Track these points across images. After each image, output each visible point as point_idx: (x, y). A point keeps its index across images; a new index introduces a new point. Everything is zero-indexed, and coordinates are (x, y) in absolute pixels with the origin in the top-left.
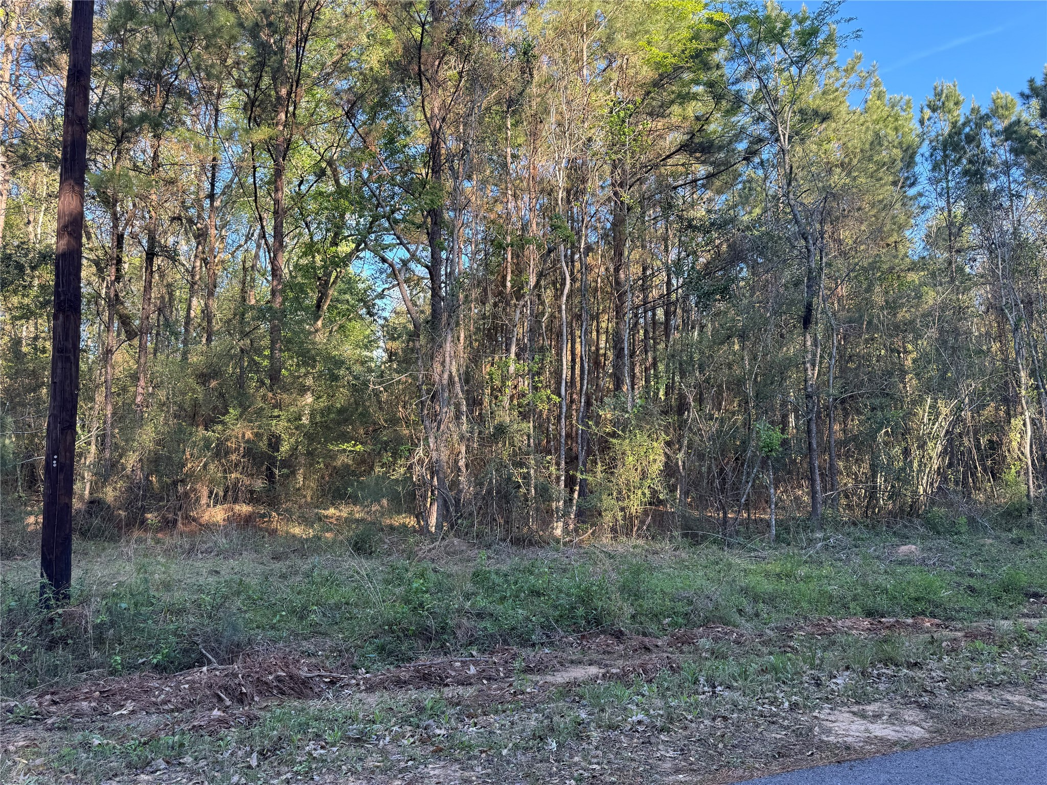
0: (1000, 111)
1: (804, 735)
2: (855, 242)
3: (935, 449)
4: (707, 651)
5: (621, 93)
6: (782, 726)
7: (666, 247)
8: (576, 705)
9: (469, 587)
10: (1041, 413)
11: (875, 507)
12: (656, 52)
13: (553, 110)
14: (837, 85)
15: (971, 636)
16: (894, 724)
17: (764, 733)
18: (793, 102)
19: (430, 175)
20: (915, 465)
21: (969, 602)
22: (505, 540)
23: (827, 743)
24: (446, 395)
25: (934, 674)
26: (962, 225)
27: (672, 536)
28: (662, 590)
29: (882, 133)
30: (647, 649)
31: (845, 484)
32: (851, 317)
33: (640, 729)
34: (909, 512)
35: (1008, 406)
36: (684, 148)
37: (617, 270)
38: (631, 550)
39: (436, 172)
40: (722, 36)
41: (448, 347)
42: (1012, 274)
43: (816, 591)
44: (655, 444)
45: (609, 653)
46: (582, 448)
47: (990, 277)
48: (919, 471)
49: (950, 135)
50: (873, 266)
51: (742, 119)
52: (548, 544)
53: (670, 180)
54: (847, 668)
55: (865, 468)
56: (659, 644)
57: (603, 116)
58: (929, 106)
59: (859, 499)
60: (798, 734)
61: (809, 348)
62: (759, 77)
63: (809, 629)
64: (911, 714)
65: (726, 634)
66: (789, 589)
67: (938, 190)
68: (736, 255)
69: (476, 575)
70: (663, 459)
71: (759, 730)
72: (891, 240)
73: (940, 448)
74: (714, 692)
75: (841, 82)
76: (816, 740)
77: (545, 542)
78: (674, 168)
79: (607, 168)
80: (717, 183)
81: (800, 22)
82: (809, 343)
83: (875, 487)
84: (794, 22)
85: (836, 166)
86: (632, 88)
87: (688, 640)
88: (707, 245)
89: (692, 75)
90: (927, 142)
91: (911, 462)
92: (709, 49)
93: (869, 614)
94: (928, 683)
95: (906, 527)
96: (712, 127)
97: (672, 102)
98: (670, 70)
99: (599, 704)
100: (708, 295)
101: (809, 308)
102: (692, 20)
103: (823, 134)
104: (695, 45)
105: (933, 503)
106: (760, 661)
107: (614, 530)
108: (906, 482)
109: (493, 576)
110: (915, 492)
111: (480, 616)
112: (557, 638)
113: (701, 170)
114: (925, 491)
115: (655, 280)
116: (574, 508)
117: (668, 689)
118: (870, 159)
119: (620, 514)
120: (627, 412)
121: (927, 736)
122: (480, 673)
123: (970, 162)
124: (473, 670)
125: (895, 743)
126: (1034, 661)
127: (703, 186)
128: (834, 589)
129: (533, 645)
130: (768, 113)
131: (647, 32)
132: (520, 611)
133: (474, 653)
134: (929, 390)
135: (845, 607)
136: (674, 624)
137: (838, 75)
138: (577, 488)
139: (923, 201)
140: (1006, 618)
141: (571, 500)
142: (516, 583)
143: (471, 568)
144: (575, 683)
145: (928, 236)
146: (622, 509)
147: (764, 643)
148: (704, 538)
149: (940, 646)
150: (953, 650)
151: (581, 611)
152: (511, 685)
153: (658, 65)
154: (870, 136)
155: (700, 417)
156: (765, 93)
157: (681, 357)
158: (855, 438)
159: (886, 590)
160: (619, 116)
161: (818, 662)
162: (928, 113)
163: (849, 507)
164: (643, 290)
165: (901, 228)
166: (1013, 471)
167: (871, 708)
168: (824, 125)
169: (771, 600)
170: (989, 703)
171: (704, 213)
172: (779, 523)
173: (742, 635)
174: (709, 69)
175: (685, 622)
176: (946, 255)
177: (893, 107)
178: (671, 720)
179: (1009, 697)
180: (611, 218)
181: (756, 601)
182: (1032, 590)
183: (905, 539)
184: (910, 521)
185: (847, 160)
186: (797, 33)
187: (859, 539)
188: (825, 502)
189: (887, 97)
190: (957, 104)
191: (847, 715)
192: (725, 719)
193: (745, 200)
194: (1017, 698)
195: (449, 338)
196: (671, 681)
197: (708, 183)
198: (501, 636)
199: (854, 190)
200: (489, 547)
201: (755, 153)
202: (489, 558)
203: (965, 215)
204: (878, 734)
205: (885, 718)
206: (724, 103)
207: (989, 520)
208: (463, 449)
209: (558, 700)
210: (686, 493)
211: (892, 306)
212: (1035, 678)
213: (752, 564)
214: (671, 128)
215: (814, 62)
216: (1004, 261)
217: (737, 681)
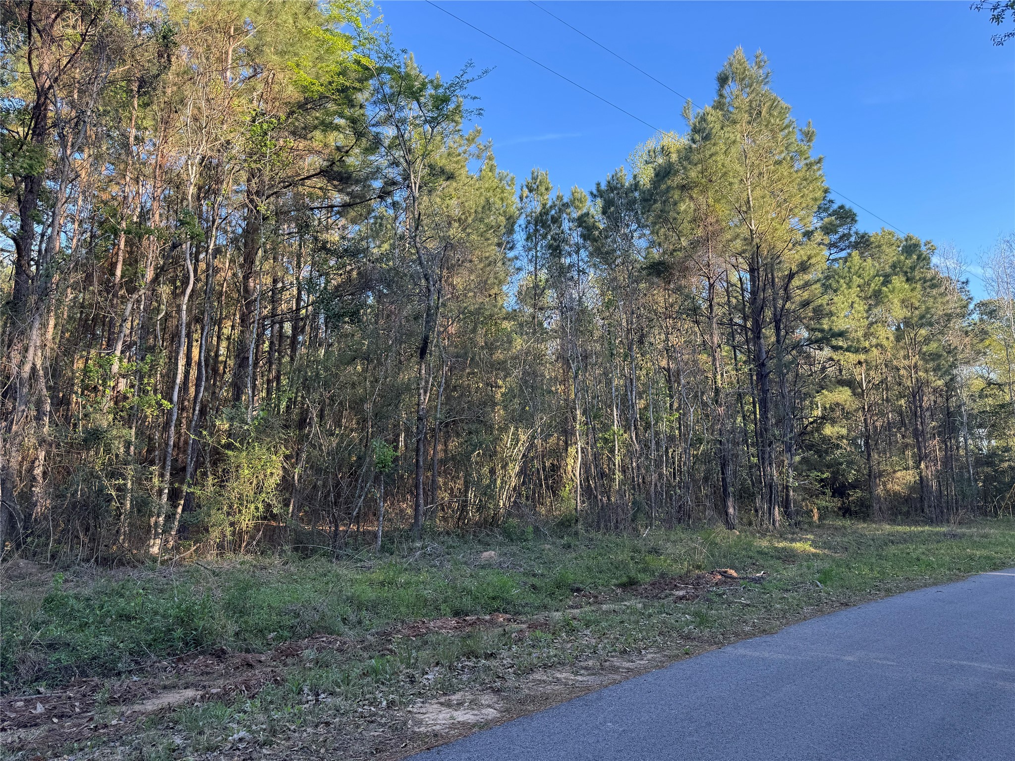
0: (577, 203)
1: (398, 729)
2: (465, 289)
3: (514, 469)
4: (311, 661)
5: (265, 105)
6: (380, 724)
7: (299, 264)
8: (170, 731)
9: (39, 615)
10: (587, 443)
11: (465, 518)
12: (305, 77)
13: (190, 104)
14: (461, 150)
15: (533, 627)
16: (473, 709)
17: (364, 732)
18: (424, 156)
19: (29, 137)
20: (499, 482)
21: (531, 598)
22: (88, 561)
23: (420, 733)
24: (25, 390)
25: (505, 662)
26: (544, 289)
27: (283, 551)
28: (269, 605)
29: (491, 200)
30: (250, 665)
31: (443, 499)
32: (457, 353)
33: (241, 746)
34: (490, 523)
35: (566, 436)
36: (322, 173)
37: (246, 278)
38: (239, 566)
39: (39, 135)
40: (367, 79)
41: (35, 334)
42: (577, 332)
43: (414, 596)
44: (274, 457)
45: (208, 673)
46: (192, 459)
47: (561, 332)
48: (501, 488)
49: (540, 214)
50: (478, 311)
51: (379, 159)
52: (143, 563)
53: (307, 200)
54: (437, 664)
55: (460, 484)
56: (263, 659)
57: (243, 123)
58: (527, 186)
59: (453, 511)
60: (394, 729)
61: (423, 376)
62: (397, 126)
63: (405, 631)
64: (487, 699)
65: (330, 643)
66: (390, 595)
67: (530, 257)
68: (365, 283)
69: (49, 600)
70: (281, 473)
71: (359, 730)
72: (492, 292)
73: (517, 469)
74: (317, 700)
75: (463, 148)
76: (409, 732)
77: (138, 561)
78: (311, 190)
79: (244, 176)
80: (352, 214)
81: (436, 87)
82: (423, 372)
83: (466, 501)
84: (429, 86)
85: (455, 220)
86: (277, 104)
87: (291, 653)
88: (338, 269)
89: (335, 108)
90: (524, 216)
91: (495, 480)
92: (354, 88)
93: (456, 614)
94: (500, 670)
95: (488, 535)
96: (350, 160)
97: (315, 128)
98: (316, 97)
99: (197, 727)
100: (339, 316)
101: (426, 341)
102: (340, 56)
103: (446, 191)
104: (341, 80)
105: (509, 514)
106: (361, 666)
107: (220, 546)
108: (491, 497)
109: (72, 601)
110: (497, 506)
111: (52, 646)
112: (149, 664)
113: (338, 198)
114: (504, 504)
115: (286, 295)
116: (176, 523)
117: (271, 702)
118: (481, 220)
119: (228, 530)
120: (248, 424)
121: (498, 715)
122: (49, 711)
123: (553, 238)
124: (40, 709)
125: (474, 726)
126: (576, 644)
127: (338, 213)
128: (428, 593)
129: (119, 674)
130: (402, 160)
131: (296, 54)
132: (105, 638)
133: (42, 689)
134: (513, 419)
135: (437, 609)
136: (280, 638)
137: (462, 142)
138: (182, 502)
139: (518, 264)
140: (558, 611)
141: (174, 514)
142: (101, 607)
143: (42, 594)
144: (170, 709)
145: (520, 293)
146: (232, 524)
147: (364, 649)
148: (314, 551)
149: (510, 637)
150: (520, 640)
151: (179, 632)
152: (91, 719)
153: (305, 89)
154: (482, 201)
155: (321, 431)
156: (400, 141)
157: (306, 373)
158: (453, 458)
159: (471, 591)
160: (261, 127)
161: (412, 661)
162: (526, 192)
163: (445, 519)
164: (273, 302)
165: (501, 283)
166: (567, 489)
167: (455, 698)
168: (448, 183)
169: (374, 607)
170: (544, 682)
171: (337, 238)
172: (386, 535)
173: (345, 643)
174: (353, 106)
175: (291, 635)
176: (532, 310)
177: (501, 180)
178: (274, 732)
179: (559, 675)
180: (244, 224)
181: (359, 609)
182: (576, 586)
183: (487, 546)
184: (491, 530)
185: (463, 217)
186: (431, 96)
187: (451, 547)
188: (425, 514)
189: (497, 171)
190: (547, 189)
191: (435, 706)
192: (327, 724)
193: (375, 233)
194: (564, 675)
195: (37, 325)
196: (274, 695)
197: (343, 211)
198: (78, 667)
199: (468, 244)
200: (66, 568)
201: (389, 193)
202: (66, 581)
203: (547, 281)
204: (461, 719)
205: (466, 704)
206: (364, 140)
207: (549, 529)
208: (42, 455)
209: (149, 729)
210: (299, 508)
211: (490, 347)
212: (576, 658)
213: (358, 573)
214: (311, 151)
215: (443, 124)
216: (571, 322)
217: (339, 687)
